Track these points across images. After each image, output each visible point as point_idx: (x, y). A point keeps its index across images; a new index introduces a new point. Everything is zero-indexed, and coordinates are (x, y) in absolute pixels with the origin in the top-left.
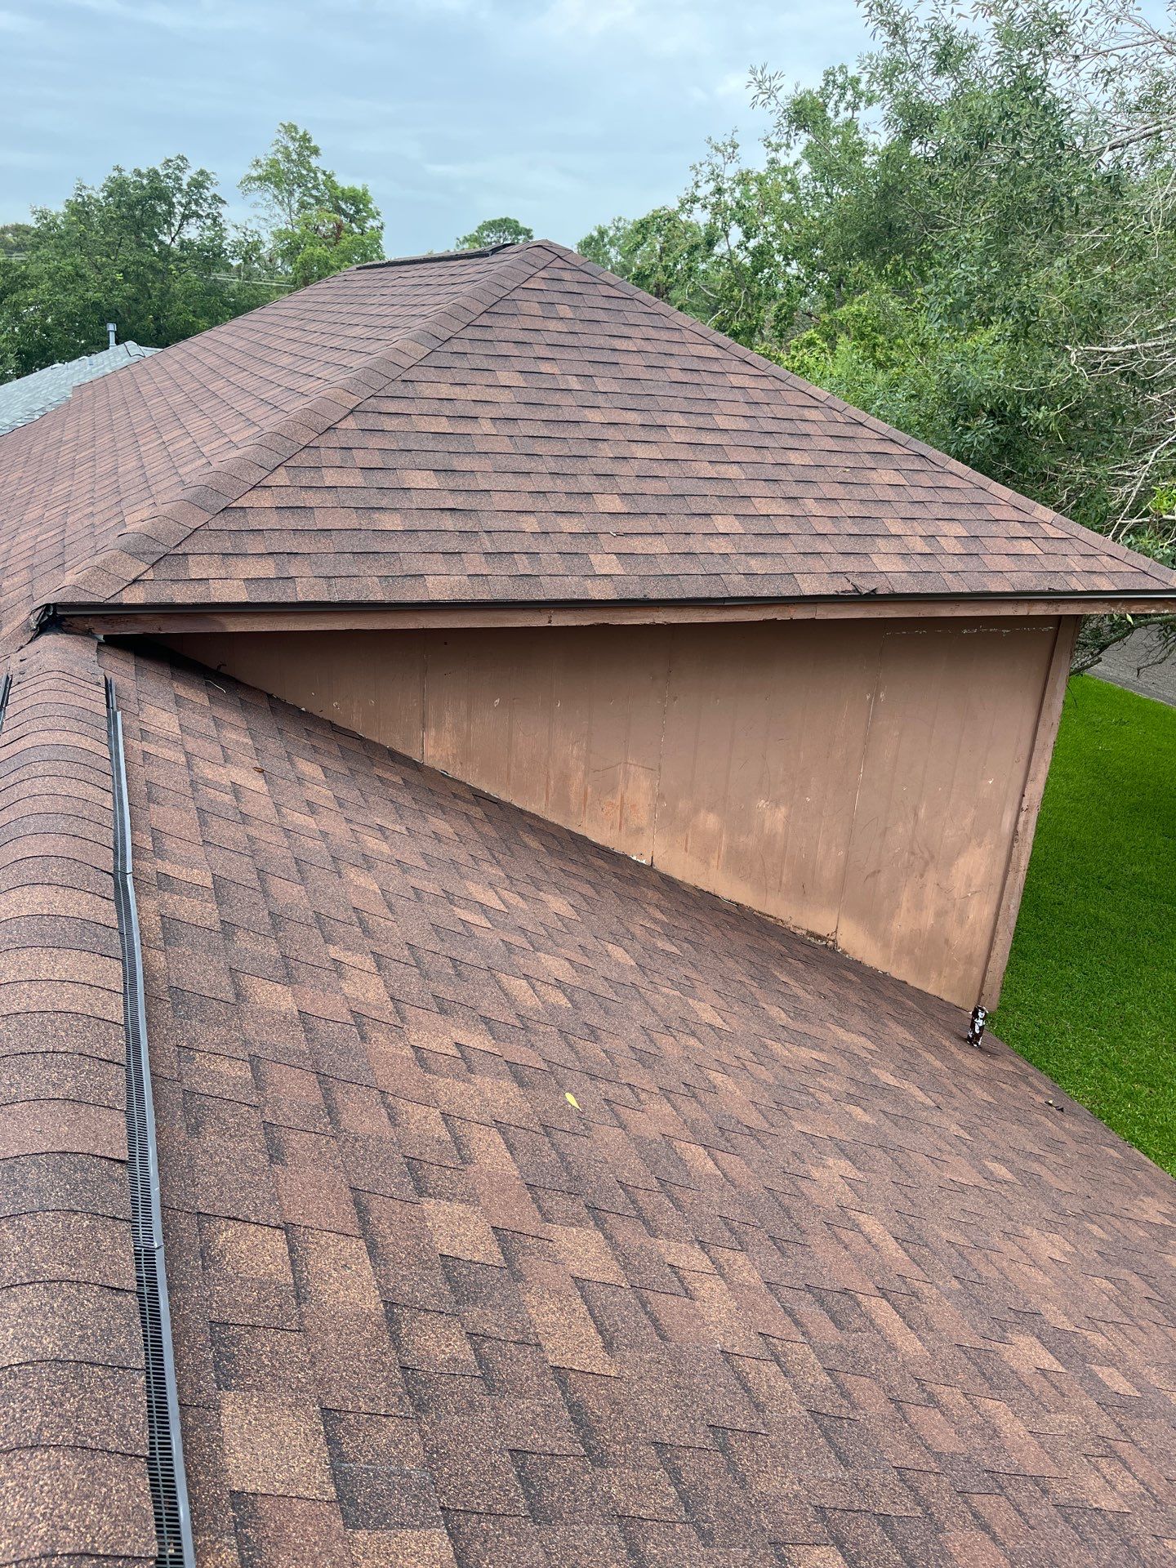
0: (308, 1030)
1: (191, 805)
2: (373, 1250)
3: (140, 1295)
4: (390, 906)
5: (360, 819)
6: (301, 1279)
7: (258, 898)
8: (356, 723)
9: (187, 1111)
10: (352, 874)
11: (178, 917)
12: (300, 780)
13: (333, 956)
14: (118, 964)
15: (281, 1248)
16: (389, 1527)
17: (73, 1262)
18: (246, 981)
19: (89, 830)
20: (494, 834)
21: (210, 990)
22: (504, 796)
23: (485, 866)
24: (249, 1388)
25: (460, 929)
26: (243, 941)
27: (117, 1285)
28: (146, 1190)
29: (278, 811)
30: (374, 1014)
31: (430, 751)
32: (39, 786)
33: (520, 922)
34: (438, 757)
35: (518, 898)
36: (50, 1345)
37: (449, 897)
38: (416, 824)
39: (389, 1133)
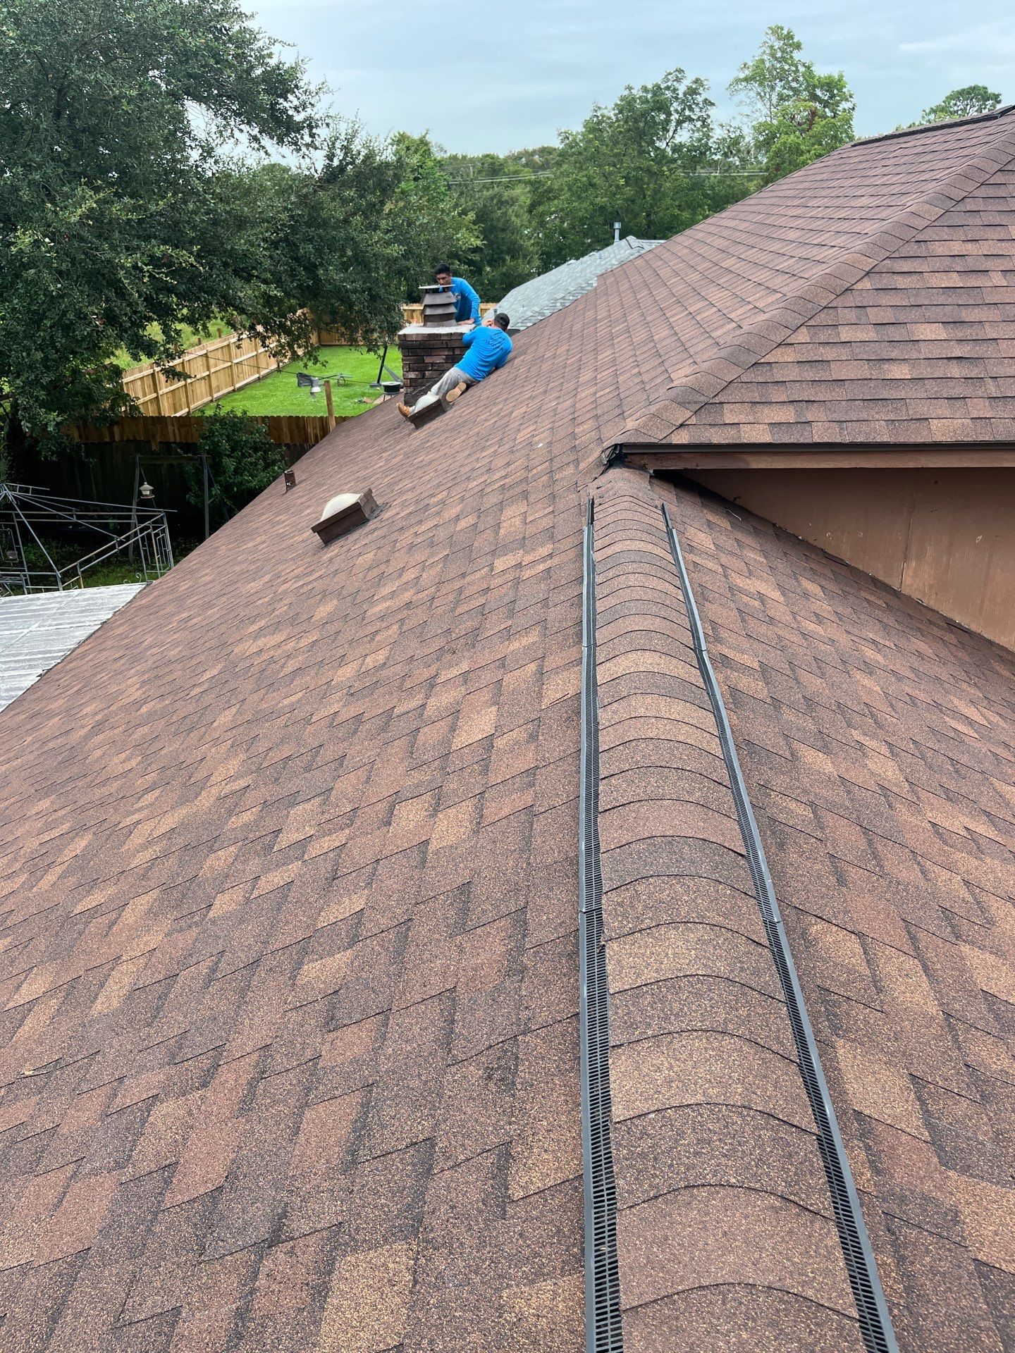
0: (849, 792)
1: (733, 605)
2: (925, 968)
3: (772, 951)
4: (892, 706)
5: (856, 632)
6: (876, 976)
7: (792, 683)
8: (845, 553)
9: (773, 833)
10: (858, 676)
11: (739, 688)
12: (806, 595)
13: (856, 738)
14: (711, 715)
15: (858, 949)
16: (971, 1175)
17: (725, 916)
18: (796, 745)
19: (673, 615)
20: (967, 658)
21: (773, 747)
22: (974, 627)
23: (964, 686)
24: (853, 1041)
25: (952, 734)
26: (788, 715)
27: (756, 940)
28: (762, 880)
29: (795, 618)
30: (895, 789)
31: (908, 580)
32: (632, 580)
33: (1003, 738)
34: (915, 586)
35: (998, 718)
36: (721, 967)
37: (938, 706)
38: (902, 643)
39: (922, 883)
